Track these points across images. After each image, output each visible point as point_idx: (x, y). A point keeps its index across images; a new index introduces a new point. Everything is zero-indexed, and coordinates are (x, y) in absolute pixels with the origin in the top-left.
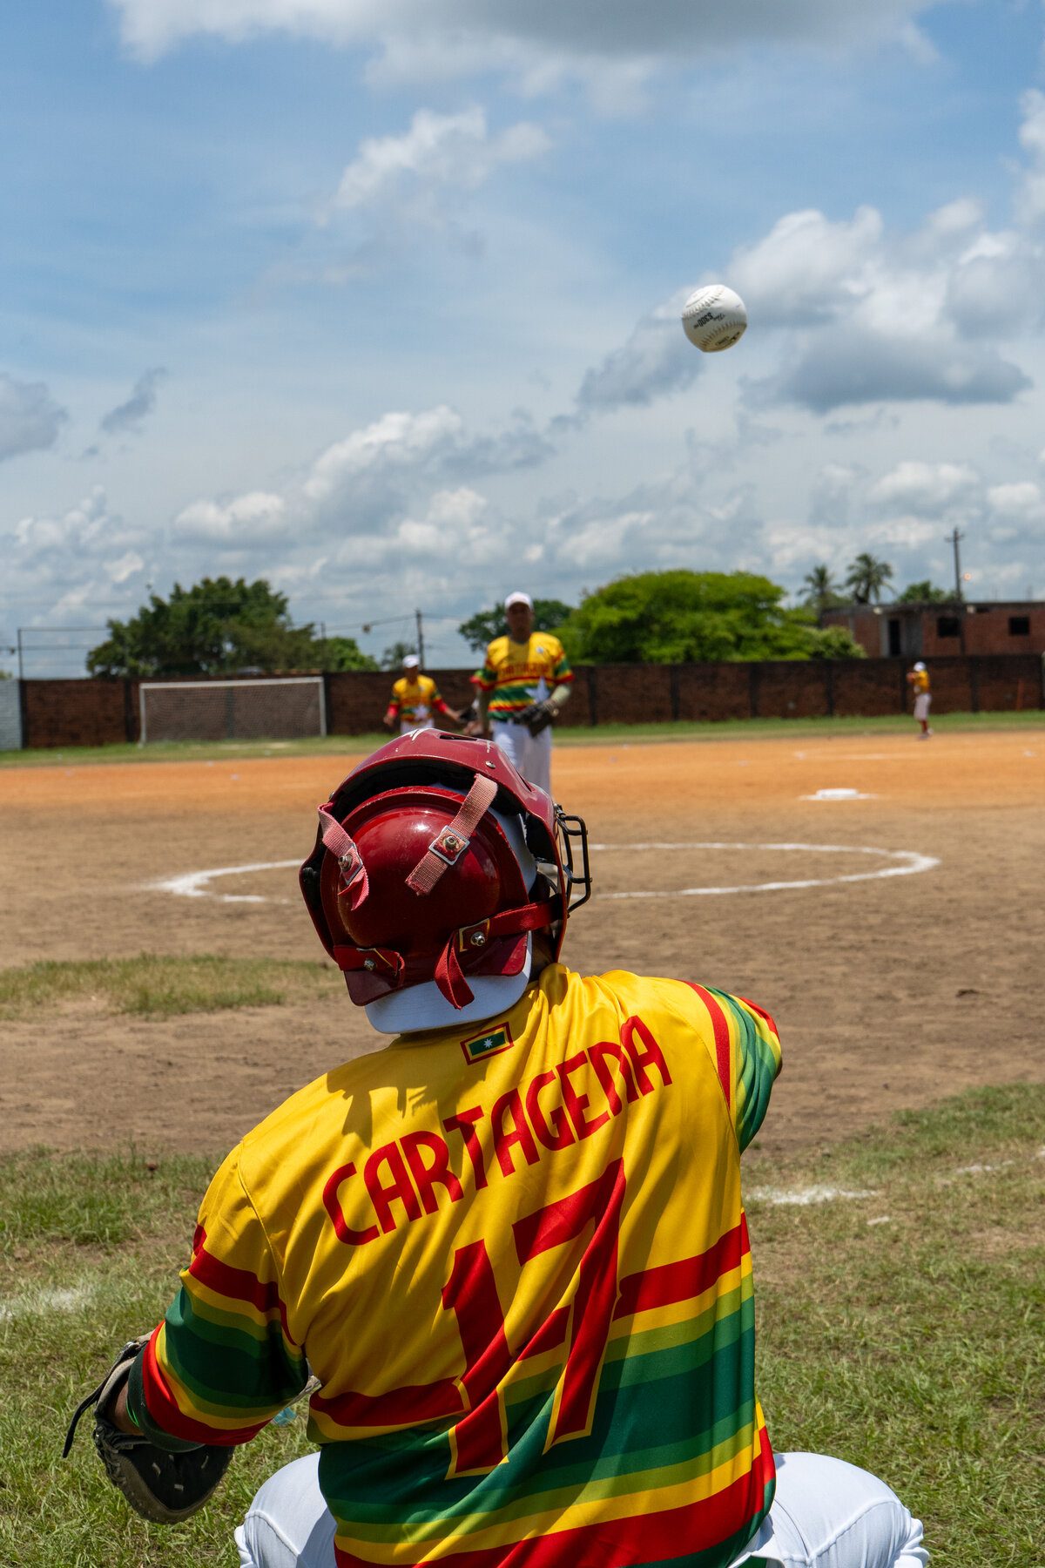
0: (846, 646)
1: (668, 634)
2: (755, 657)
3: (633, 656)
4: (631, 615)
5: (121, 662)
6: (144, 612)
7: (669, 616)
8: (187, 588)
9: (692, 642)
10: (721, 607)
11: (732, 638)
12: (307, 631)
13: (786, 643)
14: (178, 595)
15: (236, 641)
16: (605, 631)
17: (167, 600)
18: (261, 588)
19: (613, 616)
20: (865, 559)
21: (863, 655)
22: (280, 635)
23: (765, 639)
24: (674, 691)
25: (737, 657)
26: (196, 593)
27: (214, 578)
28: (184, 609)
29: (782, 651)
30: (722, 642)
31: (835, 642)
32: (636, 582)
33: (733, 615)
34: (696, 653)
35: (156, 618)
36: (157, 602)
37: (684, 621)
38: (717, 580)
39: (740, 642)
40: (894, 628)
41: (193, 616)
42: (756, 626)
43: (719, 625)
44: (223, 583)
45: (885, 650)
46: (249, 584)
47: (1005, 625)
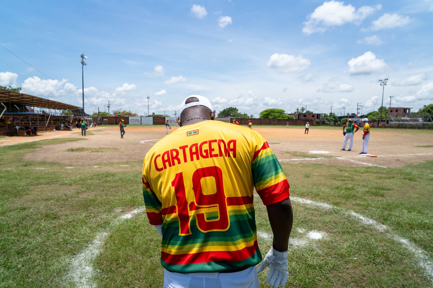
0: (293, 117)
1: (271, 115)
2: (280, 118)
3: (267, 118)
4: (267, 113)
5: (221, 116)
6: (223, 110)
7: (272, 113)
8: (228, 108)
9: (274, 116)
10: (278, 113)
11: (278, 116)
12: (240, 113)
13: (284, 117)
14: (227, 109)
15: (233, 114)
16: (264, 115)
17: (226, 109)
18: (236, 108)
19: (265, 113)
20: (303, 108)
21: (295, 119)
22: (237, 113)
23: (282, 116)
24: (270, 122)
25: (279, 118)
26: (229, 108)
27: (231, 107)
28: (227, 110)
29: (284, 118)
30: (277, 117)
31: (291, 117)
32: (268, 110)
33: (279, 114)
34: (274, 118)
35: (224, 111)
36: (225, 109)
37: (273, 114)
38: (277, 110)
39: (279, 117)
40: (299, 116)
41: (228, 111)
42: (281, 115)
43: (277, 115)
44: (232, 108)
45: (297, 118)
46: (234, 108)
47: (312, 116)
